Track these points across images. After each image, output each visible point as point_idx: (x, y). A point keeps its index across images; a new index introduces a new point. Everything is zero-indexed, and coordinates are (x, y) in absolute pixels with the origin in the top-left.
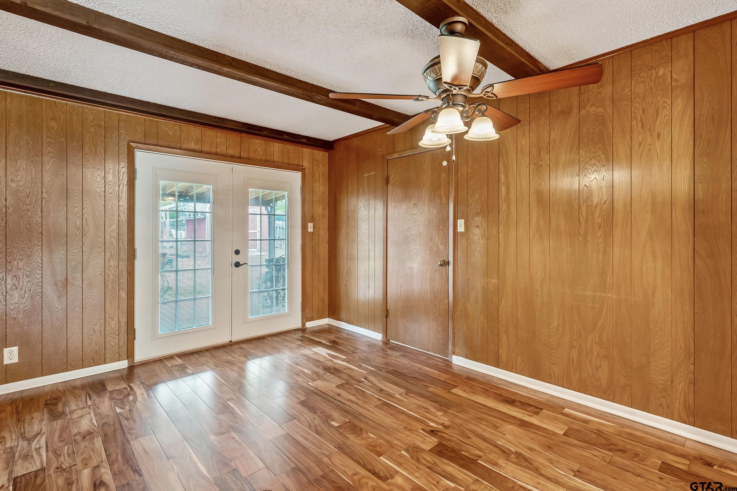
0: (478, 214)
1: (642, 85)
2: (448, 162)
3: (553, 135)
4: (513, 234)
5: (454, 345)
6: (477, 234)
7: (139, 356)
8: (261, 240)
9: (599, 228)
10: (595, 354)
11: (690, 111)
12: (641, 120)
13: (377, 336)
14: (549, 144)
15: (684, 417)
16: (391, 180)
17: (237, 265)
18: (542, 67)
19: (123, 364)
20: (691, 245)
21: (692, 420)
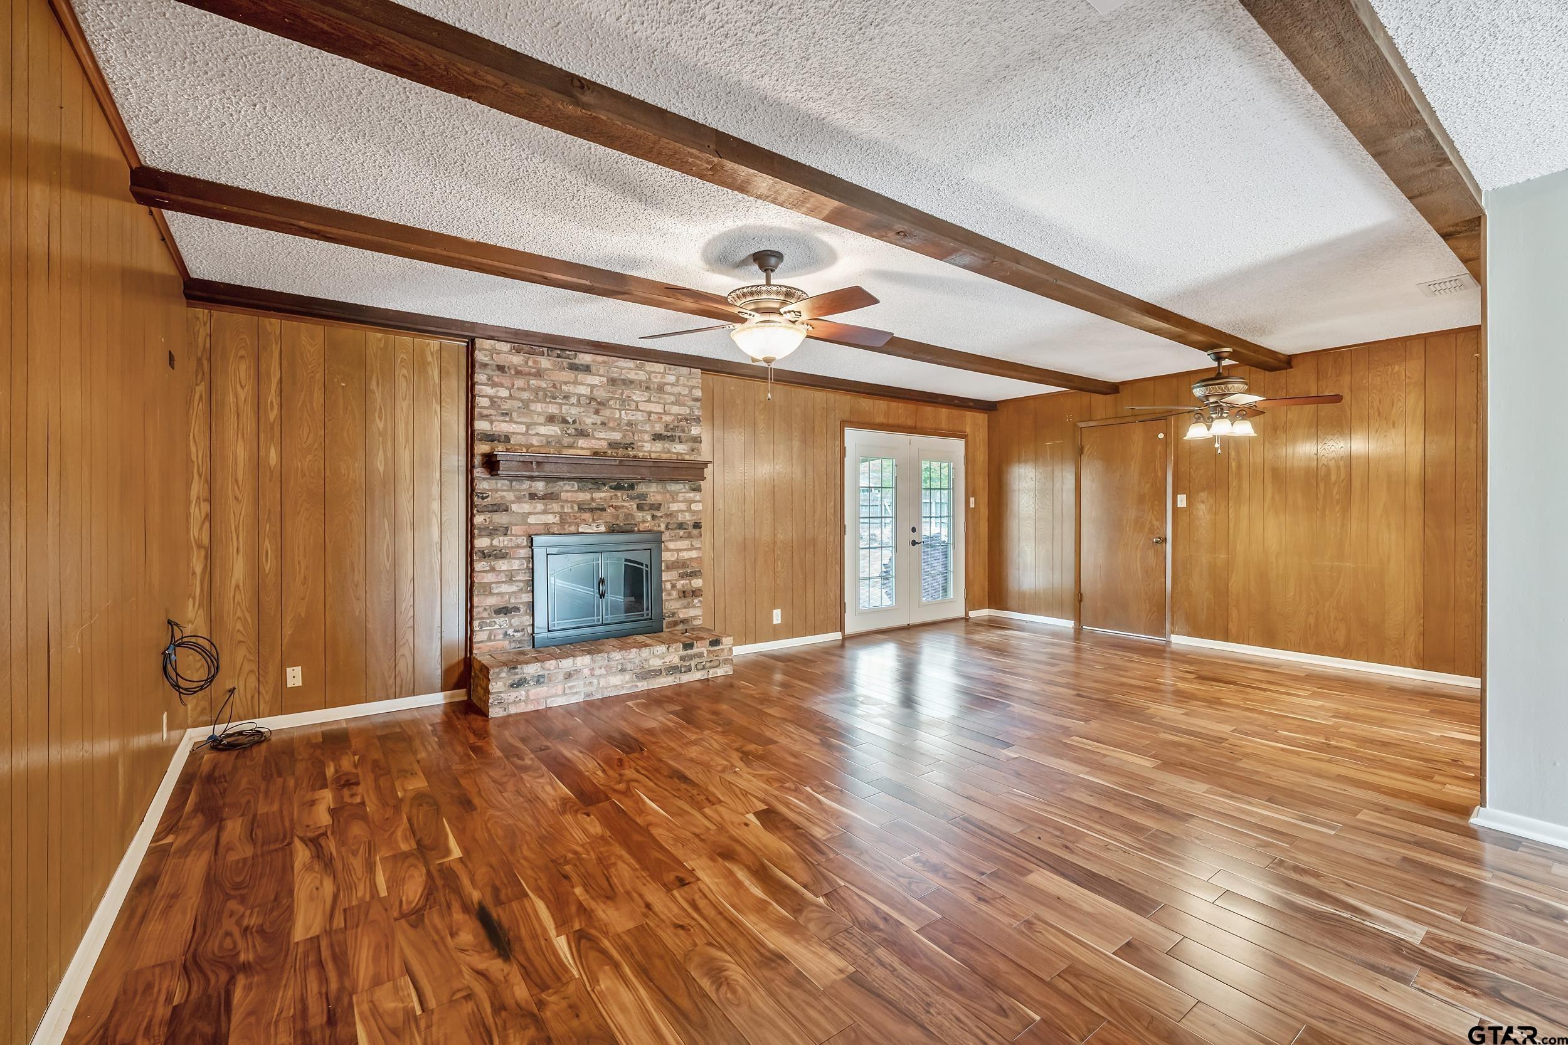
0: (1203, 490)
1: (1379, 378)
2: (1166, 435)
3: (1290, 416)
4: (1244, 510)
5: (1172, 624)
6: (1202, 510)
7: (848, 630)
8: (930, 517)
9: (1337, 503)
10: (1333, 618)
11: (1421, 405)
12: (1378, 409)
13: (1068, 624)
14: (1286, 423)
15: (1415, 663)
16: (1086, 450)
17: (914, 543)
18: (1281, 356)
19: (837, 636)
20: (1422, 517)
21: (1421, 665)
